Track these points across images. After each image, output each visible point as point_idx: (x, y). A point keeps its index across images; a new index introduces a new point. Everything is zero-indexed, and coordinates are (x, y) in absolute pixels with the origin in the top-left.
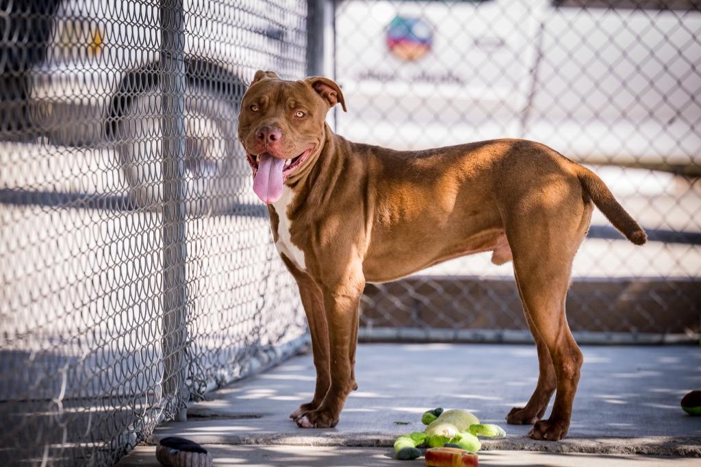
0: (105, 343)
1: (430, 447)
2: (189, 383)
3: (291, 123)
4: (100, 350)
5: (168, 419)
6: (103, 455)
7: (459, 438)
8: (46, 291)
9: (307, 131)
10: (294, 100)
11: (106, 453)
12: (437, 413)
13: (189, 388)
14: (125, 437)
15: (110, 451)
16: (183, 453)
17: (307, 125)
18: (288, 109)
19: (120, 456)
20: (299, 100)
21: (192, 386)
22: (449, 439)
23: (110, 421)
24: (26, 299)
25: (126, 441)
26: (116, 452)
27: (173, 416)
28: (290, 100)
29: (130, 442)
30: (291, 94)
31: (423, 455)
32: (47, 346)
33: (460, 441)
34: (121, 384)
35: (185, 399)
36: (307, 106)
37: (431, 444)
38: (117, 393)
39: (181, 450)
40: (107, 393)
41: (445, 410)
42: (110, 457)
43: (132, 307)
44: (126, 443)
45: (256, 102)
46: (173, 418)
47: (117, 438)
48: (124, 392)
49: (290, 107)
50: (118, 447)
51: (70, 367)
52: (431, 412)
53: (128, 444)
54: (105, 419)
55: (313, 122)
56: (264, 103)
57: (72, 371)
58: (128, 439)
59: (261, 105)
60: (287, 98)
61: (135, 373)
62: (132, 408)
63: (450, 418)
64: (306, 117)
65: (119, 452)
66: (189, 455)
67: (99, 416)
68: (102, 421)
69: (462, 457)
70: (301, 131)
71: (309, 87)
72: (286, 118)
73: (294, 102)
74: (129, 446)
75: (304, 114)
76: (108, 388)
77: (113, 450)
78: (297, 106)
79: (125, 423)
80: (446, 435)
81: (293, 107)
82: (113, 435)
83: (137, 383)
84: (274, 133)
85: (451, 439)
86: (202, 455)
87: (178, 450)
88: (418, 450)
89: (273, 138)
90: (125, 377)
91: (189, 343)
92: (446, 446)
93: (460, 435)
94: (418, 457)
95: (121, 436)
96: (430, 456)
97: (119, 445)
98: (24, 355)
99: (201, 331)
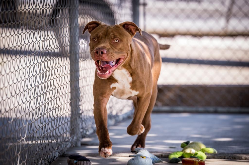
0: (44, 114)
1: (184, 158)
2: (81, 130)
3: (112, 45)
4: (42, 117)
5: (72, 146)
6: (44, 161)
7: (197, 154)
8: (18, 92)
9: (121, 49)
10: (113, 34)
11: (45, 160)
12: (187, 143)
13: (81, 132)
14: (53, 154)
15: (47, 160)
16: (79, 162)
17: (121, 46)
18: (110, 38)
19: (51, 162)
20: (116, 34)
21: (83, 131)
22: (192, 154)
23: (47, 146)
24: (9, 95)
25: (54, 155)
26: (50, 160)
27: (74, 145)
28: (111, 35)
29: (56, 156)
30: (112, 31)
31: (181, 161)
32: (19, 115)
33: (197, 155)
34: (52, 131)
35: (80, 137)
36: (120, 36)
37: (185, 156)
38: (50, 135)
39: (79, 160)
40: (45, 135)
41: (191, 142)
42: (47, 162)
43: (56, 98)
44: (54, 156)
45: (96, 36)
46: (74, 146)
47: (50, 154)
48: (53, 134)
49: (111, 38)
50: (50, 158)
51: (29, 124)
52: (185, 143)
53: (54, 157)
54: (45, 146)
55: (124, 44)
56: (100, 37)
57: (30, 126)
58: (55, 154)
59: (98, 38)
60: (110, 33)
61: (57, 126)
62: (56, 141)
63: (193, 145)
64: (119, 42)
65: (51, 160)
66: (82, 163)
67: (42, 145)
68: (43, 147)
69: (198, 162)
70: (118, 49)
71: (121, 27)
72: (110, 43)
73: (113, 35)
74: (55, 157)
75: (119, 41)
76: (46, 133)
77: (48, 159)
78: (115, 37)
79: (53, 148)
80: (191, 152)
81: (112, 37)
82: (48, 153)
83: (59, 130)
84: (103, 51)
85: (193, 154)
86: (88, 162)
87: (77, 161)
88: (179, 159)
89: (102, 53)
90: (53, 128)
91: (81, 114)
92: (191, 157)
93: (197, 152)
94: (179, 162)
95: (52, 153)
96: (184, 162)
97: (51, 157)
98: (9, 119)
99: (87, 109)
